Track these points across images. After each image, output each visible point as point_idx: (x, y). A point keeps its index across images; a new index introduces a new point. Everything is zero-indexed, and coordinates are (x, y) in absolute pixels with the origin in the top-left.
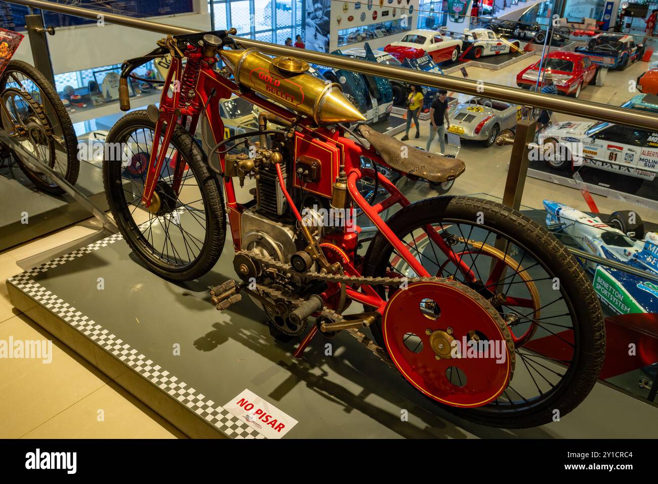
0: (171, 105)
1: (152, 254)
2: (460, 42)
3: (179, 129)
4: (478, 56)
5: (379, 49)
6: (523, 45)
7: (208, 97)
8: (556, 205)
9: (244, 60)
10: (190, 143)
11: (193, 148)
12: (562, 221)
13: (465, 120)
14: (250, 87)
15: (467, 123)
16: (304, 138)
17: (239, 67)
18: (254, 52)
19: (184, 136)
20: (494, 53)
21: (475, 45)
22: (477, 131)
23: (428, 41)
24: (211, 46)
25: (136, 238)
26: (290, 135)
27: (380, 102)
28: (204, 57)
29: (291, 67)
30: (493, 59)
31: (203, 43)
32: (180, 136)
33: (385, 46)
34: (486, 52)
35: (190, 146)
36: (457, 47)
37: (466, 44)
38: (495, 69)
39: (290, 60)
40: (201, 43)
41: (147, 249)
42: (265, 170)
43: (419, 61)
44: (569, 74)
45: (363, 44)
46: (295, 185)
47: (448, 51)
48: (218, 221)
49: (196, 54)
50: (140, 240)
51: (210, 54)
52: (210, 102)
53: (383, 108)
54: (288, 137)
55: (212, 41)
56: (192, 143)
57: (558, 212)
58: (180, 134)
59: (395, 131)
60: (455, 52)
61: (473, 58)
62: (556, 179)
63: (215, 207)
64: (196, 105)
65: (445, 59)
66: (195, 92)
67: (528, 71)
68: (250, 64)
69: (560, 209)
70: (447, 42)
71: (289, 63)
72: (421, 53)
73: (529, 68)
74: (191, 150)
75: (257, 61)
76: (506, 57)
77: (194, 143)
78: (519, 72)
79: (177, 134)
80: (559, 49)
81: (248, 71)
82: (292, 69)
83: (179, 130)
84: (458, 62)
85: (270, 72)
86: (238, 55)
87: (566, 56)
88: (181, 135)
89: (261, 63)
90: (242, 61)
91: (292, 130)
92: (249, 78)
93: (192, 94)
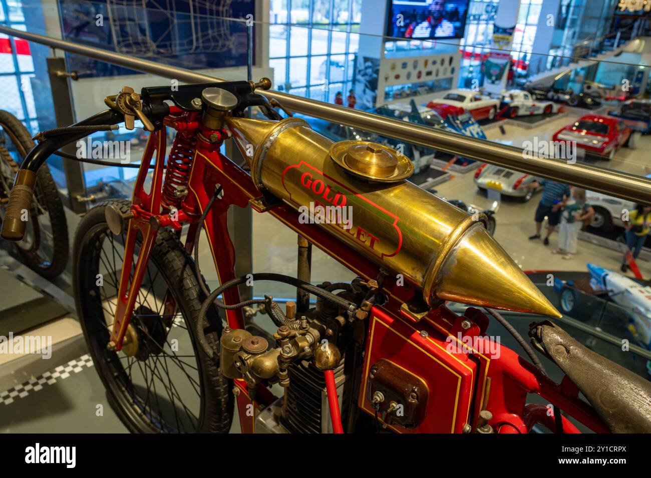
0: (146, 207)
1: (132, 405)
2: (496, 102)
3: (167, 241)
4: (513, 116)
5: (423, 105)
6: (556, 107)
7: (210, 198)
8: (602, 270)
9: (272, 144)
10: (181, 266)
11: (185, 276)
12: (609, 288)
13: (504, 176)
14: (282, 197)
15: (505, 179)
16: (391, 325)
17: (262, 155)
18: (295, 127)
19: (173, 254)
20: (528, 113)
21: (512, 105)
22: (515, 187)
23: (467, 100)
24: (214, 109)
25: (112, 374)
26: (361, 315)
27: (422, 154)
28: (203, 129)
29: (373, 167)
30: (527, 119)
31: (200, 103)
32: (165, 254)
33: (427, 102)
34: (521, 112)
35: (179, 273)
36: (495, 107)
37: (503, 105)
38: (529, 128)
39: (372, 151)
40: (197, 103)
41: (127, 394)
42: (302, 366)
43: (460, 117)
44: (603, 136)
45: (409, 100)
46: (363, 407)
47: (486, 110)
48: (218, 403)
49: (186, 122)
50: (117, 380)
51: (213, 124)
52: (213, 207)
53: (424, 161)
54: (354, 316)
55: (218, 102)
56: (184, 266)
57: (604, 278)
58: (167, 249)
59: (434, 182)
60: (492, 111)
61: (509, 117)
62: (595, 239)
63: (215, 378)
64: (189, 211)
65: (483, 117)
66: (188, 189)
67: (564, 132)
68: (286, 150)
69: (607, 275)
70: (486, 101)
71: (368, 159)
72: (461, 111)
73: (564, 129)
74: (182, 280)
75: (299, 147)
76: (540, 117)
77: (188, 266)
78: (553, 133)
79: (161, 250)
80: (592, 113)
81: (280, 164)
82: (373, 173)
83: (165, 243)
84: (495, 119)
85: (324, 175)
86: (265, 131)
87: (600, 118)
88: (168, 251)
89: (309, 151)
90: (268, 144)
91: (366, 305)
92: (281, 178)
93: (182, 191)
